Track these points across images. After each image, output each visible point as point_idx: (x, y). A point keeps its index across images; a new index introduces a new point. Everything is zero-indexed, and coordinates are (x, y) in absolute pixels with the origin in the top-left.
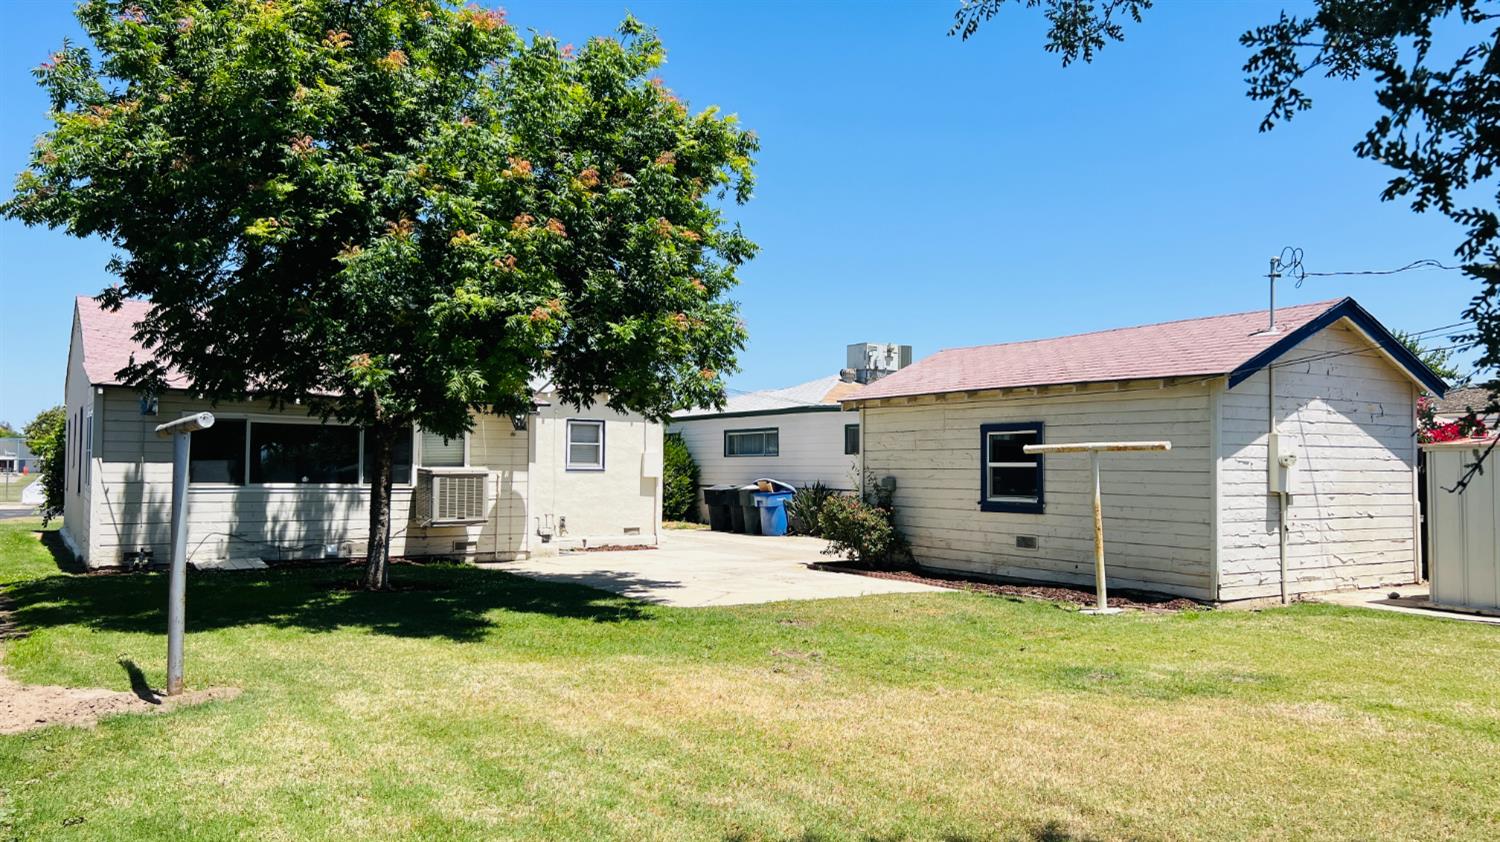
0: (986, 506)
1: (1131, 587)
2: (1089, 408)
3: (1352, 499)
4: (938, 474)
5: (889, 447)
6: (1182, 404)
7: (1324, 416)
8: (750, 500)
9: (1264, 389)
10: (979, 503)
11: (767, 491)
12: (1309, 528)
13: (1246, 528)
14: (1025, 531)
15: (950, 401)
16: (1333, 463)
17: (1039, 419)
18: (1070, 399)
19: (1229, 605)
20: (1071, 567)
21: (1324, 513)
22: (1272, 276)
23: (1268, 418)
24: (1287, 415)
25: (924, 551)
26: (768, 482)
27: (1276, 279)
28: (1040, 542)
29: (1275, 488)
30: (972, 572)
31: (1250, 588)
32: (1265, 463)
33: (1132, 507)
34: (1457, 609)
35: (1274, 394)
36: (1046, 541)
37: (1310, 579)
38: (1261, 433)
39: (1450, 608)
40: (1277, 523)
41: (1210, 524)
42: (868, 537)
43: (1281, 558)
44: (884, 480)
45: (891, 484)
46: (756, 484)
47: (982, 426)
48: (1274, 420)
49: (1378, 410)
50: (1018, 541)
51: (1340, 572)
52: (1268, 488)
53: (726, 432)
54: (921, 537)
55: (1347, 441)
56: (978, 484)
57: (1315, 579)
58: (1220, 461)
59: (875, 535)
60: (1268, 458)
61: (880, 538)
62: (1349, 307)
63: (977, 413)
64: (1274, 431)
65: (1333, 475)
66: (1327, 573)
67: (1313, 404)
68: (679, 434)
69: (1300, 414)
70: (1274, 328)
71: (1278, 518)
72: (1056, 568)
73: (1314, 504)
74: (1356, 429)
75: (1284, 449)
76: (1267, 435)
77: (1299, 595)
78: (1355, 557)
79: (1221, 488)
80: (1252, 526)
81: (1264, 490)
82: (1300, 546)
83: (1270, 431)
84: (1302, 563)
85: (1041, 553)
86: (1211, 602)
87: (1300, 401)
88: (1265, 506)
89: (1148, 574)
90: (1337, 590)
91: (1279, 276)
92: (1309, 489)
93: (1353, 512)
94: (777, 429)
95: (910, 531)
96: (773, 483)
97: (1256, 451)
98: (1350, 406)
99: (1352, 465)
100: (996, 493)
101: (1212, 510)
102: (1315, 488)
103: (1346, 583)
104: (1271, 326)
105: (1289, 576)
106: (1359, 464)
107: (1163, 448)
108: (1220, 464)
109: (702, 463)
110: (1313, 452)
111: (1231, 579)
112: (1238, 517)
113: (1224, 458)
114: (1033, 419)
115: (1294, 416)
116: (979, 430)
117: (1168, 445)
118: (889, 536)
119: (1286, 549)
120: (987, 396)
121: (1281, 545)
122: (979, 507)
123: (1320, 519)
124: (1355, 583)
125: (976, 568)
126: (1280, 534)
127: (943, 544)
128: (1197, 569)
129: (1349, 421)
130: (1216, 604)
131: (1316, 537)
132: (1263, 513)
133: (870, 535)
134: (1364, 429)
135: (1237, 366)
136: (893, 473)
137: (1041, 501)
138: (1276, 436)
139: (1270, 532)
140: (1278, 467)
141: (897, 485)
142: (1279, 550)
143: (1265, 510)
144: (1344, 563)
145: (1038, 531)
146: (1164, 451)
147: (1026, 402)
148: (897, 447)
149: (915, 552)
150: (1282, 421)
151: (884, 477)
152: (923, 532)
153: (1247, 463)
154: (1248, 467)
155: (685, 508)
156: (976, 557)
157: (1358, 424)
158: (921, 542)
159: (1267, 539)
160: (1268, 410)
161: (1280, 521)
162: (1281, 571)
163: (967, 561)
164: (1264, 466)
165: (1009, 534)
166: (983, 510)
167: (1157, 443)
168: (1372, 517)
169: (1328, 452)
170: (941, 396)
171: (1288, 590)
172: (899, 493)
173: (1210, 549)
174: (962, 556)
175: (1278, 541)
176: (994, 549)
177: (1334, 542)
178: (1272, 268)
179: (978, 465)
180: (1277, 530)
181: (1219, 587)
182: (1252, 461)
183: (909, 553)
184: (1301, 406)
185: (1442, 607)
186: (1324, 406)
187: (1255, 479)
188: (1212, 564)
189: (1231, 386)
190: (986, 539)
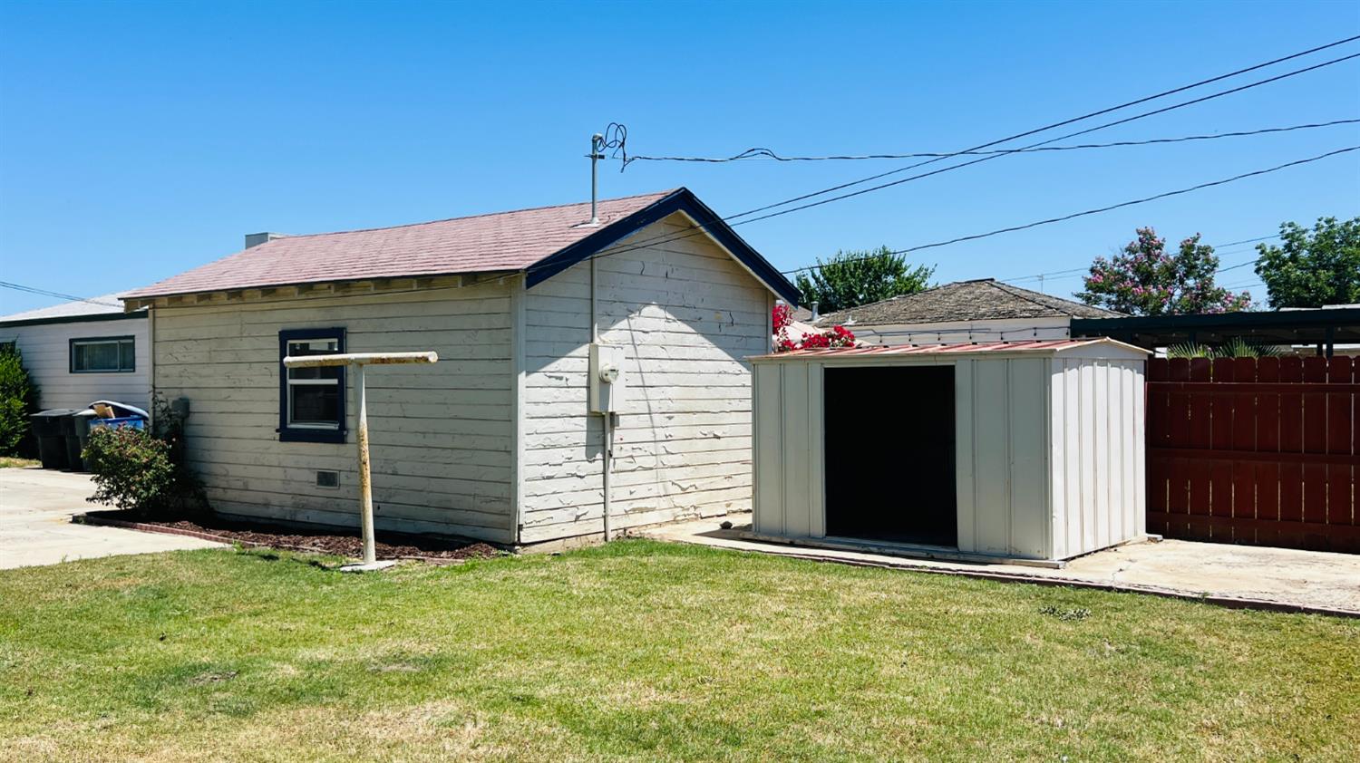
0: (286, 435)
1: (433, 531)
2: (392, 311)
3: (695, 419)
4: (236, 395)
5: (182, 359)
7: (662, 325)
8: (87, 429)
9: (584, 292)
10: (277, 431)
11: (106, 416)
12: (642, 453)
13: (557, 455)
14: (327, 465)
15: (247, 300)
16: (671, 378)
17: (340, 324)
18: (371, 299)
19: (533, 547)
21: (661, 434)
22: (594, 157)
23: (588, 326)
24: (614, 322)
25: (219, 493)
26: (107, 405)
27: (598, 160)
28: (342, 478)
29: (596, 408)
30: (271, 519)
31: (564, 526)
32: (586, 379)
33: (435, 433)
34: (774, 539)
35: (596, 298)
36: (348, 477)
37: (642, 511)
38: (579, 344)
39: (767, 538)
40: (601, 448)
41: (510, 452)
42: (138, 479)
43: (604, 489)
44: (174, 402)
45: (184, 405)
46: (92, 407)
47: (280, 332)
48: (596, 327)
49: (726, 318)
50: (319, 477)
51: (680, 500)
52: (589, 407)
53: (71, 341)
55: (689, 353)
56: (276, 407)
57: (648, 510)
58: (522, 377)
59: (148, 475)
60: (589, 372)
61: (157, 479)
62: (684, 199)
63: (277, 316)
64: (597, 341)
65: (671, 393)
66: (664, 503)
67: (647, 311)
68: (13, 344)
69: (632, 322)
70: (596, 219)
71: (601, 443)
73: (649, 424)
74: (701, 339)
75: (605, 362)
76: (588, 345)
77: (625, 530)
78: (698, 483)
79: (523, 408)
80: (567, 453)
81: (583, 409)
82: (630, 473)
83: (592, 341)
84: (631, 493)
85: (342, 492)
86: (510, 546)
87: (631, 307)
88: (585, 429)
89: (449, 514)
90: (675, 521)
91: (602, 157)
92: (642, 407)
93: (697, 432)
94: (132, 337)
95: (204, 468)
96: (114, 407)
97: (573, 365)
98: (692, 314)
99: (694, 380)
100: (296, 419)
101: (512, 436)
102: (649, 407)
103: (686, 512)
104: (593, 216)
105: (614, 508)
106: (704, 380)
107: (426, 359)
108: (523, 379)
109: (43, 381)
110: (647, 366)
111: (537, 516)
112: (547, 443)
113: (528, 373)
114: (334, 324)
115: (624, 324)
116: (278, 336)
117: (433, 357)
118: (169, 476)
119: (611, 477)
120: (286, 295)
121: (604, 473)
122: (278, 435)
123: (655, 442)
124: (697, 512)
125: (274, 512)
126: (604, 460)
127: (239, 484)
128: (498, 506)
129: (693, 331)
130: (517, 548)
131: (650, 462)
132: (582, 438)
133: (141, 475)
134: (709, 339)
135: (534, 262)
136: (188, 393)
137: (343, 427)
138: (597, 346)
139: (590, 458)
140: (599, 384)
141: (191, 410)
142: (602, 479)
143: (585, 433)
144: (683, 489)
145: (340, 466)
146: (426, 364)
147: (328, 303)
148: (190, 360)
149: (210, 494)
150: (607, 330)
151: (175, 398)
152: (216, 469)
153: (561, 378)
154: (563, 383)
155: (16, 440)
156: (275, 500)
157: (703, 335)
158: (217, 482)
159: (586, 467)
160: (589, 316)
161: (604, 445)
162: (604, 503)
163: (265, 505)
164: (584, 381)
165: (309, 469)
166: (282, 439)
167: (420, 354)
168: (719, 438)
169: (666, 365)
170: (236, 293)
171: (612, 525)
172: (194, 419)
173: (510, 482)
174: (259, 498)
175: (602, 469)
176: (294, 488)
177: (672, 467)
178: (594, 148)
179: (277, 382)
180: (599, 456)
181: (520, 528)
182: (568, 375)
183: (203, 497)
184: (632, 312)
185: (761, 538)
186: (661, 313)
187: (573, 397)
188: (512, 500)
189: (529, 285)
190: (286, 476)
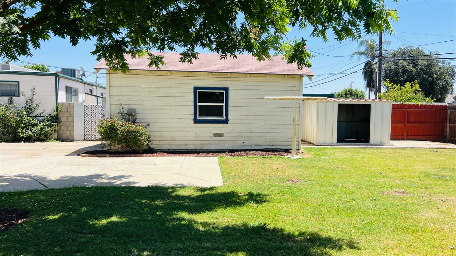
0: (196, 121)
5: (130, 94)
6: (289, 84)
10: (193, 120)
14: (218, 131)
17: (226, 86)
20: (241, 143)
28: (226, 134)
30: (189, 149)
33: (269, 120)
36: (229, 134)
44: (128, 110)
45: (134, 112)
47: (194, 87)
50: (214, 134)
54: (155, 136)
56: (193, 112)
63: (192, 82)
72: (234, 144)
85: (226, 139)
100: (200, 115)
114: (223, 86)
116: (193, 89)
120: (197, 75)
122: (193, 122)
125: (191, 147)
137: (227, 119)
141: (137, 113)
145: (225, 131)
147: (219, 79)
156: (190, 143)
165: (209, 132)
166: (195, 123)
172: (139, 116)
174: (182, 143)
176: (201, 139)
179: (193, 104)
190: (196, 135)
